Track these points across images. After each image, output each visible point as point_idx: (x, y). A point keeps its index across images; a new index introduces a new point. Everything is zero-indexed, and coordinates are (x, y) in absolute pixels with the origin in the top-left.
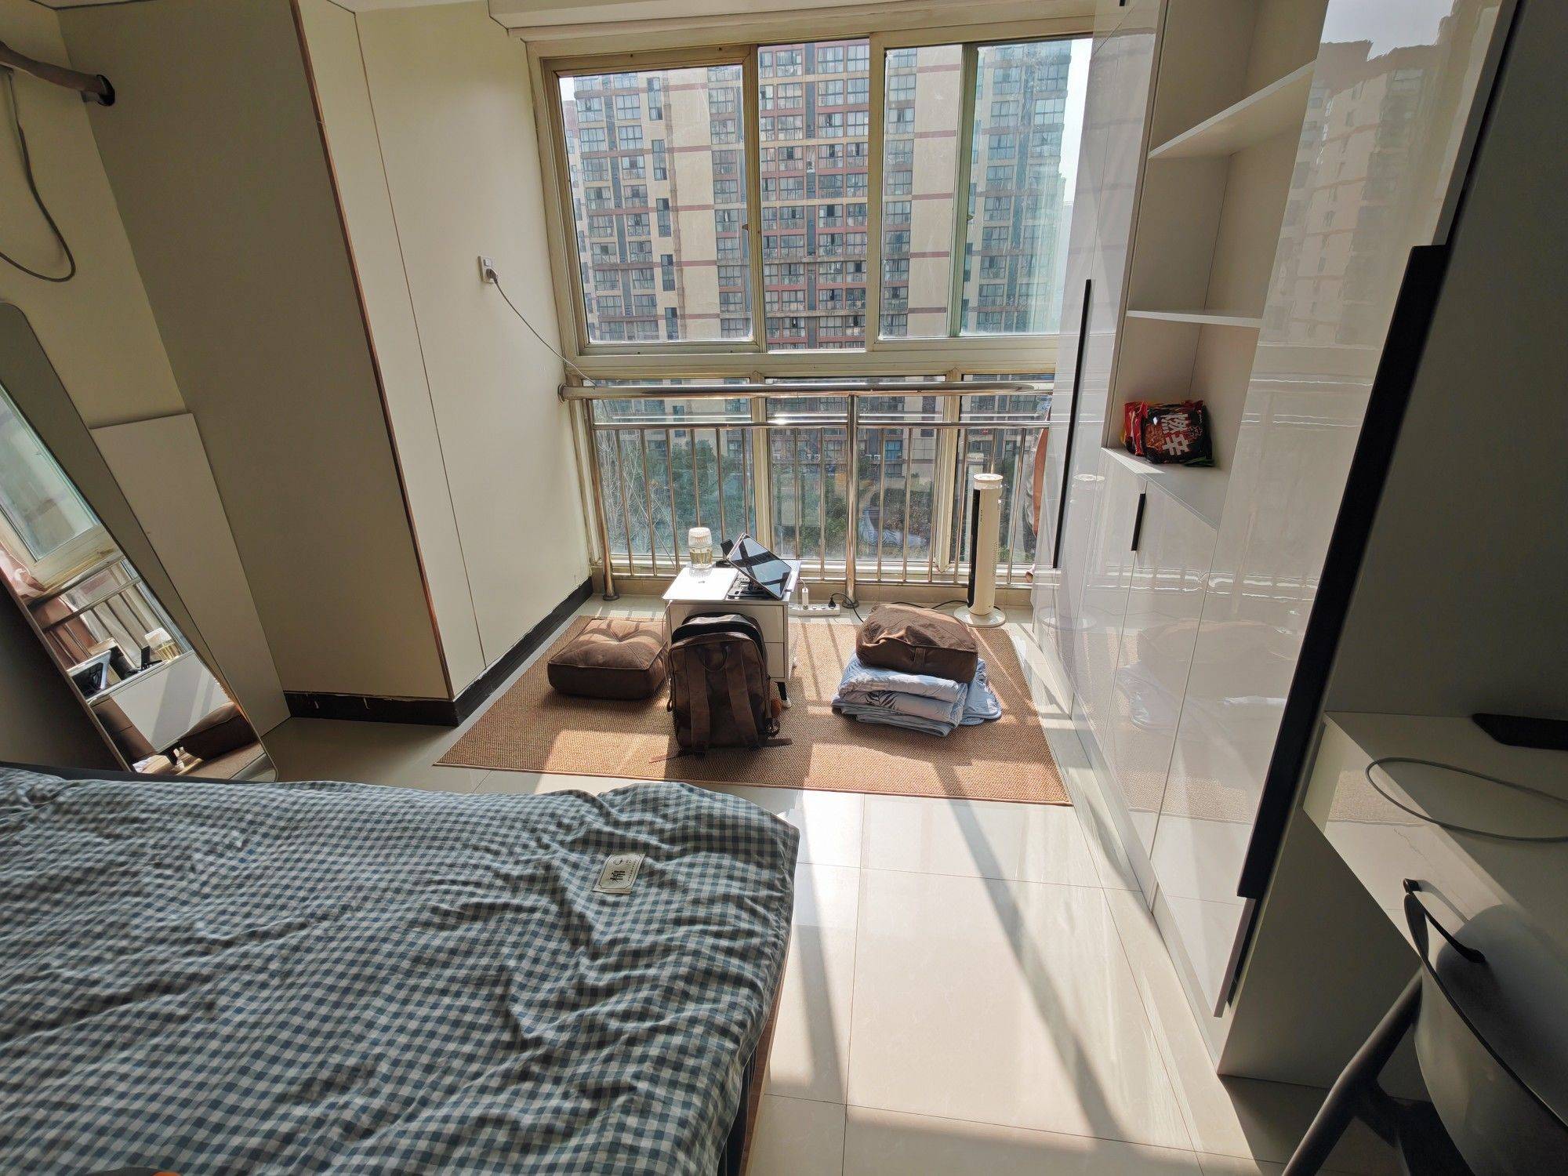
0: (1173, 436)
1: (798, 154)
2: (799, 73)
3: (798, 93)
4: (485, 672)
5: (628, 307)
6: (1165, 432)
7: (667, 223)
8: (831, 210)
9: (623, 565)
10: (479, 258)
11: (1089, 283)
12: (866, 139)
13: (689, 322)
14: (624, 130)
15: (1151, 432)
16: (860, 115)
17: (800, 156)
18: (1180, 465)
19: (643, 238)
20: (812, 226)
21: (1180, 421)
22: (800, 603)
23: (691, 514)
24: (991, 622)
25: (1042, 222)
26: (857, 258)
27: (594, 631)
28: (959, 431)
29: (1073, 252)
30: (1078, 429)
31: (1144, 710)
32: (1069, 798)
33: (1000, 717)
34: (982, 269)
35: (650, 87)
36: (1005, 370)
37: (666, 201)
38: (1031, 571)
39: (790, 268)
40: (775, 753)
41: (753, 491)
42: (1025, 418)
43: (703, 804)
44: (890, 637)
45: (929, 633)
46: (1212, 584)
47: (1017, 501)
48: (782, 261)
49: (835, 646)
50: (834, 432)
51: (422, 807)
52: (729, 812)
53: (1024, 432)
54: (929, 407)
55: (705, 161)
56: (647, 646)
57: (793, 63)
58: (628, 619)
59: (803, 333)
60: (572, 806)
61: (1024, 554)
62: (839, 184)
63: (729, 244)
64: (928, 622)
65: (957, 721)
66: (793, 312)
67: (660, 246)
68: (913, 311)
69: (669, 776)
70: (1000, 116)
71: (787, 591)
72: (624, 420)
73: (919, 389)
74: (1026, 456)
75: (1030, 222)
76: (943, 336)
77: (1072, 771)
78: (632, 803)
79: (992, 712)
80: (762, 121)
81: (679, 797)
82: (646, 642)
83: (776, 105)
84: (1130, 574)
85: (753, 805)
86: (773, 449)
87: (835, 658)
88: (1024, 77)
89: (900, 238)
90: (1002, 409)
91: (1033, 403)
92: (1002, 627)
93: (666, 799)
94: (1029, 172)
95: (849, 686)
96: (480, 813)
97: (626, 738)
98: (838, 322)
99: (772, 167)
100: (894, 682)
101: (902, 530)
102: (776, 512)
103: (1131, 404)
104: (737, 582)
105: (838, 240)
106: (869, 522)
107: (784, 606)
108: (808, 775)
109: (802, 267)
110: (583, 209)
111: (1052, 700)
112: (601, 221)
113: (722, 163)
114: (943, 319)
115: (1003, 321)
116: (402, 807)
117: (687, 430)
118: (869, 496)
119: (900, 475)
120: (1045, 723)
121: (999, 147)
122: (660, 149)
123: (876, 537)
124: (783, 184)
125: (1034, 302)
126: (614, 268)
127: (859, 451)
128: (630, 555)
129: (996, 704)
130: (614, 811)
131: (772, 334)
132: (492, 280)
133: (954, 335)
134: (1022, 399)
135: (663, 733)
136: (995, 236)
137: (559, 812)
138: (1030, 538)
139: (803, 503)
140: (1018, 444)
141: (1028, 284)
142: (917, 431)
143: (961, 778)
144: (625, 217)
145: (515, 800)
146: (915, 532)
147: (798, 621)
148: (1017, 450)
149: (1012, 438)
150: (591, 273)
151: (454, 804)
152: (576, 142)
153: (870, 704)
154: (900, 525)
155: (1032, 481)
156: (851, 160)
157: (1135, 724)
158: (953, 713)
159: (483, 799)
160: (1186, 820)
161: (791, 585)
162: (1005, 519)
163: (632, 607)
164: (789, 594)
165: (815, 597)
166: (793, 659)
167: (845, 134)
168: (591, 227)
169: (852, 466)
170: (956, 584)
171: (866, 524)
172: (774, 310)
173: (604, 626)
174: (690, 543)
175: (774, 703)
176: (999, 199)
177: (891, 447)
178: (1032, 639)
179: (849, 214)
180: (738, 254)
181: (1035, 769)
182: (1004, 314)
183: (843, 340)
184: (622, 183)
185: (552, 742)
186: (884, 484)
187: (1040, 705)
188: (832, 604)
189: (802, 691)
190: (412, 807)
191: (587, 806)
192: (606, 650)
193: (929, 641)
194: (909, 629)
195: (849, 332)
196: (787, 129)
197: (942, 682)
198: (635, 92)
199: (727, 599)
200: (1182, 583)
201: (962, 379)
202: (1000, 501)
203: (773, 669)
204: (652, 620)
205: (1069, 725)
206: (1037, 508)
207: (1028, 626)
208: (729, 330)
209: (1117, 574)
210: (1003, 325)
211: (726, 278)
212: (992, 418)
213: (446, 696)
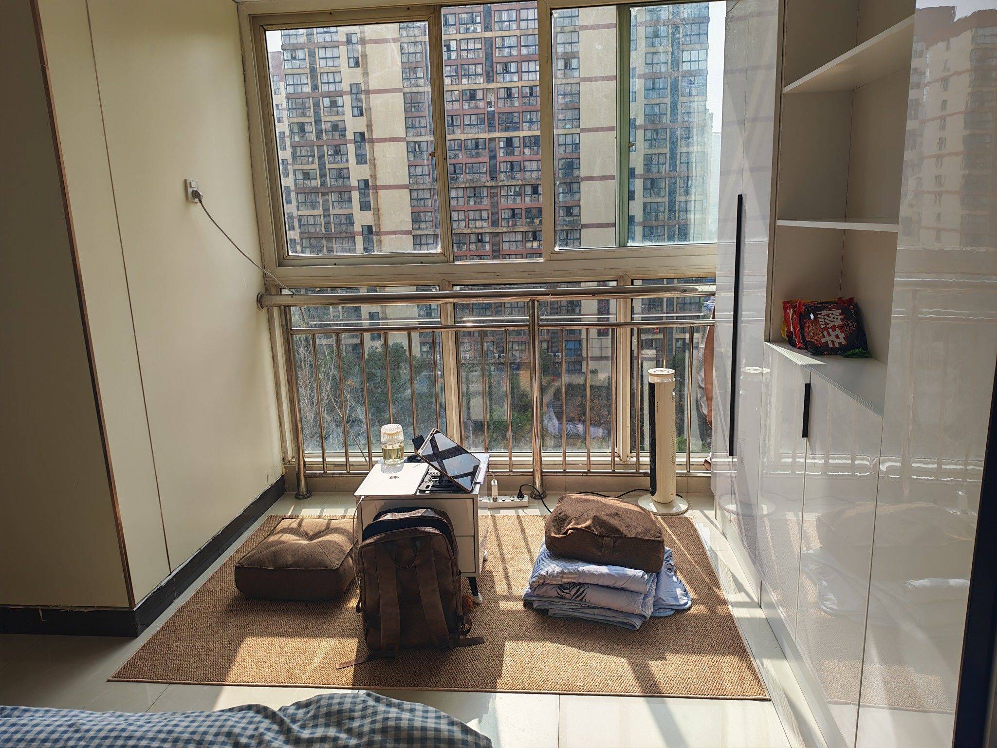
0: (830, 330)
1: (479, 95)
2: (479, 30)
3: (479, 46)
4: (170, 577)
5: (327, 225)
6: (822, 327)
7: (363, 153)
8: (509, 142)
9: (317, 463)
10: (185, 181)
11: (740, 197)
12: (538, 83)
13: (383, 237)
14: (325, 75)
15: (809, 327)
16: (532, 64)
17: (481, 97)
18: (838, 356)
19: (341, 166)
20: (493, 155)
21: (835, 317)
22: (490, 495)
23: (384, 412)
24: (675, 510)
25: (694, 149)
26: (533, 182)
27: (285, 531)
28: (632, 330)
29: (724, 173)
30: (742, 326)
31: (831, 596)
32: (766, 693)
33: (690, 608)
34: (645, 189)
35: (349, 42)
36: (672, 275)
37: (362, 135)
38: (708, 459)
39: (475, 191)
40: (465, 654)
41: (443, 388)
42: (691, 317)
43: (390, 715)
44: (579, 527)
45: (615, 522)
46: (883, 468)
47: (691, 394)
48: (467, 185)
49: (525, 538)
50: (518, 333)
51: (88, 731)
52: (418, 723)
53: (692, 331)
54: (603, 309)
55: (397, 101)
56: (336, 543)
57: (473, 22)
58: (319, 517)
59: (488, 247)
60: (250, 723)
61: (700, 443)
62: (516, 120)
63: (419, 170)
64: (614, 511)
65: (648, 612)
66: (479, 228)
67: (357, 173)
68: (586, 226)
69: (356, 684)
70: (652, 64)
71: (476, 483)
72: (321, 325)
73: (593, 293)
74: (695, 352)
75: (684, 150)
76: (612, 245)
77: (767, 663)
78: (315, 717)
79: (682, 602)
80: (447, 70)
81: (364, 709)
82: (337, 540)
83: (460, 57)
84: (803, 460)
85: (443, 713)
86: (462, 349)
87: (525, 550)
88: (670, 31)
89: (572, 165)
90: (670, 309)
91: (698, 304)
92: (686, 515)
93: (352, 711)
94: (681, 110)
95: (540, 579)
96: (150, 735)
97: (314, 642)
98: (519, 237)
99: (456, 105)
100: (583, 573)
101: (584, 422)
102: (465, 408)
103: (788, 302)
104: (428, 476)
105: (516, 168)
106: (553, 415)
107: (474, 499)
108: (500, 676)
109: (485, 190)
110: (288, 142)
111: (740, 588)
112: (304, 151)
113: (412, 103)
114: (612, 233)
115: (666, 232)
116: (65, 732)
117: (382, 333)
118: (551, 391)
119: (579, 371)
120: (737, 613)
121: (653, 88)
122: (358, 92)
123: (560, 430)
124: (467, 120)
125: (692, 216)
126: (314, 191)
127: (541, 350)
128: (323, 453)
129: (686, 594)
130: (295, 727)
131: (460, 247)
132: (197, 200)
133: (622, 245)
134: (688, 301)
135: (352, 636)
136: (655, 161)
137: (237, 730)
138: (706, 427)
139: (491, 398)
140: (687, 341)
141: (686, 202)
142: (593, 331)
143: (656, 673)
144: (325, 147)
145: (190, 719)
146: (597, 423)
147: (488, 513)
148: (687, 347)
149: (682, 336)
150: (293, 195)
151: (122, 726)
152: (282, 85)
153: (562, 597)
154: (583, 417)
155: (702, 374)
156: (525, 100)
157: (823, 610)
158: (644, 604)
159: (155, 719)
160: (887, 711)
161: (480, 477)
162: (680, 410)
163: (323, 504)
164: (478, 486)
165: (503, 489)
166: (484, 552)
167: (520, 79)
168: (294, 156)
169: (535, 364)
170: (638, 472)
171: (550, 419)
172: (461, 227)
173: (295, 525)
174: (382, 439)
175: (465, 599)
176: (656, 131)
177: (571, 346)
178: (716, 526)
179: (525, 146)
180: (427, 180)
181: (731, 661)
182: (666, 228)
183: (524, 252)
184: (323, 119)
185: (235, 651)
186: (566, 379)
187: (729, 593)
188: (521, 496)
189: (493, 586)
190: (77, 731)
191: (266, 723)
192: (295, 550)
193: (615, 531)
194: (595, 518)
195: (529, 245)
196: (469, 75)
197: (630, 572)
198: (335, 45)
199: (418, 494)
200: (853, 467)
201: (632, 284)
202: (674, 394)
203: (464, 564)
204: (344, 517)
205: (759, 613)
206: (709, 399)
207: (711, 513)
208: (421, 244)
209: (790, 460)
210: (666, 236)
211: (417, 199)
212: (661, 318)
213: (128, 605)
